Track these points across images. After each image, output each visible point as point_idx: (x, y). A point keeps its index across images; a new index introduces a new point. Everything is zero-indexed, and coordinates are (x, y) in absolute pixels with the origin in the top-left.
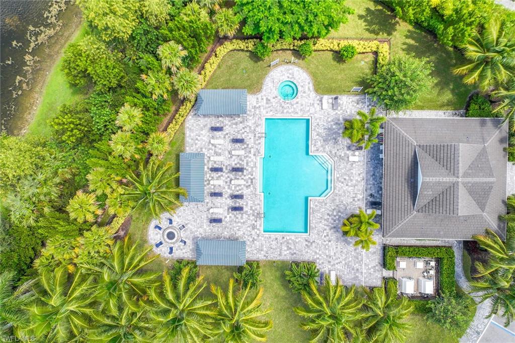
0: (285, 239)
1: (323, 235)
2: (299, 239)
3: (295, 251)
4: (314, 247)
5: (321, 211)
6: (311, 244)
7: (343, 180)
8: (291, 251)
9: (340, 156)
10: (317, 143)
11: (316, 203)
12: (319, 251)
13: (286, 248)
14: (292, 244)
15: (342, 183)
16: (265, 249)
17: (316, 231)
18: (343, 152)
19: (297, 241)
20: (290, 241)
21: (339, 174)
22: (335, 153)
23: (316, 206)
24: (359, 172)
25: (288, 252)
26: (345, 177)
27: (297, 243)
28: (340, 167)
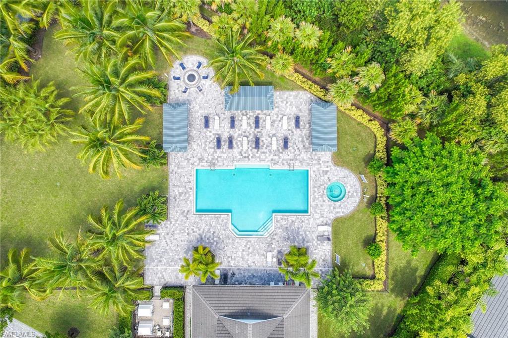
0: (189, 191)
1: (193, 228)
2: (190, 205)
3: (178, 200)
4: (182, 218)
5: (218, 225)
6: (185, 216)
7: (248, 246)
8: (178, 196)
9: (272, 243)
10: (284, 221)
11: (225, 221)
12: (178, 224)
13: (180, 191)
14: (184, 198)
15: (246, 246)
16: (179, 171)
17: (198, 220)
18: (276, 246)
19: (188, 202)
20: (187, 195)
21: (254, 242)
22: (274, 239)
23: (223, 221)
24: (256, 262)
25: (177, 193)
26: (251, 248)
27: (186, 202)
28: (260, 244)
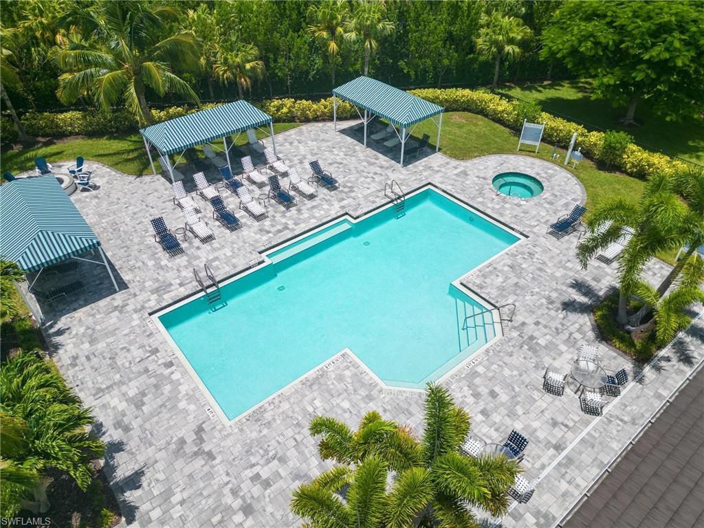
0: (167, 372)
2: (192, 407)
3: (135, 424)
4: (187, 471)
5: (335, 401)
6: (196, 454)
7: (484, 391)
8: (131, 410)
9: (532, 338)
11: (347, 373)
12: (182, 503)
13: (132, 392)
17: (254, 435)
25: (123, 406)
28: (507, 359)
